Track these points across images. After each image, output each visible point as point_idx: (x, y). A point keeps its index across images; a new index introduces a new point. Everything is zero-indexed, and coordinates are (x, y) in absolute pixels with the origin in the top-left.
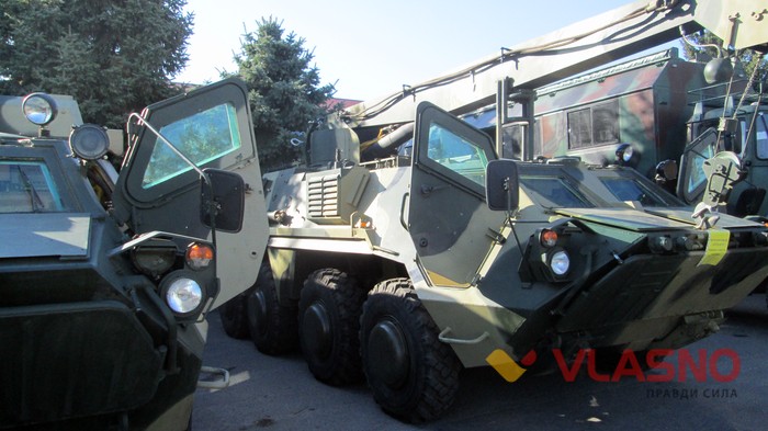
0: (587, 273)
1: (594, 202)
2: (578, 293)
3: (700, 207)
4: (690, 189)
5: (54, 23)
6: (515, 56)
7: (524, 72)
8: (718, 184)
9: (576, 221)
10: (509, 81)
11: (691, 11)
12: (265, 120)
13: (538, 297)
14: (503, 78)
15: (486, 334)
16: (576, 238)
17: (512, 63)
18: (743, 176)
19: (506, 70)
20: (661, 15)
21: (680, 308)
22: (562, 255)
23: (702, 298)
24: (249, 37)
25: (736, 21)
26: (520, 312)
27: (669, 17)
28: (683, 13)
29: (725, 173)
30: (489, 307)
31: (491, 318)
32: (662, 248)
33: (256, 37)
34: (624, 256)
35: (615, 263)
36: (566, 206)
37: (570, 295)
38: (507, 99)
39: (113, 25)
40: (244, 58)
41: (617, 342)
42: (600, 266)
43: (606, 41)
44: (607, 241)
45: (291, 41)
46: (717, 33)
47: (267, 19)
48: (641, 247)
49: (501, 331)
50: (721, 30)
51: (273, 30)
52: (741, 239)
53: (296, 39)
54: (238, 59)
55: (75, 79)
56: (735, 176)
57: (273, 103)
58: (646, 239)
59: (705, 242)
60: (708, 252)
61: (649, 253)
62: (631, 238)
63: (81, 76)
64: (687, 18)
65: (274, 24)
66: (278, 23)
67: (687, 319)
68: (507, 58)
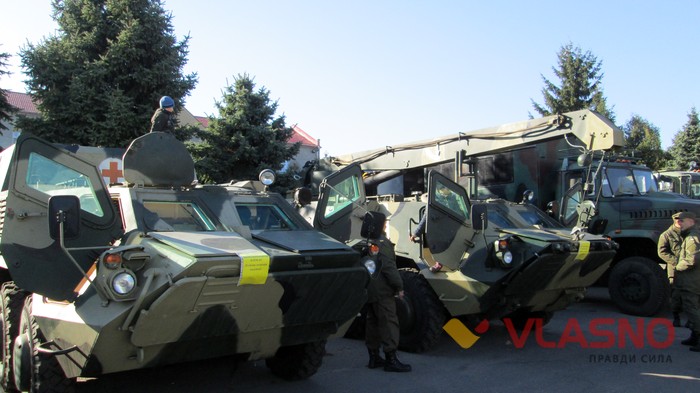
0: (522, 262)
1: (516, 225)
2: (517, 273)
3: (575, 229)
4: (567, 217)
5: (100, 80)
6: (467, 138)
7: (474, 147)
8: (584, 217)
9: (515, 236)
10: (463, 152)
11: (570, 127)
12: (247, 155)
13: (496, 276)
14: (460, 150)
15: (466, 296)
16: (514, 245)
17: (465, 141)
18: (597, 213)
19: (462, 145)
20: (554, 127)
21: (563, 285)
22: (509, 253)
23: (575, 279)
24: (230, 90)
25: (593, 137)
26: (486, 283)
27: (559, 128)
28: (566, 128)
29: (588, 211)
30: (469, 282)
31: (469, 288)
32: (558, 250)
33: (234, 89)
34: (540, 254)
35: (536, 257)
36: (506, 228)
37: (512, 274)
38: (462, 162)
39: (142, 83)
40: (224, 105)
41: (530, 304)
42: (528, 259)
43: (524, 136)
44: (531, 246)
45: (261, 93)
46: (583, 141)
47: (242, 75)
48: (549, 249)
49: (475, 295)
50: (586, 139)
51: (246, 84)
52: (595, 246)
53: (265, 92)
54: (218, 105)
55: (119, 124)
56: (593, 213)
57: (253, 142)
58: (550, 246)
59: (578, 247)
60: (579, 253)
61: (552, 252)
62: (543, 245)
63: (124, 122)
64: (568, 131)
65: (247, 79)
66: (250, 79)
67: (567, 292)
68: (462, 138)
